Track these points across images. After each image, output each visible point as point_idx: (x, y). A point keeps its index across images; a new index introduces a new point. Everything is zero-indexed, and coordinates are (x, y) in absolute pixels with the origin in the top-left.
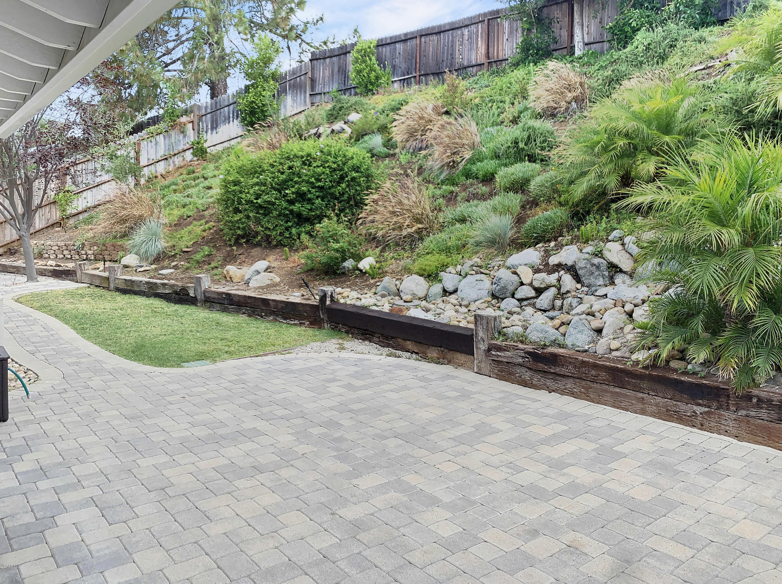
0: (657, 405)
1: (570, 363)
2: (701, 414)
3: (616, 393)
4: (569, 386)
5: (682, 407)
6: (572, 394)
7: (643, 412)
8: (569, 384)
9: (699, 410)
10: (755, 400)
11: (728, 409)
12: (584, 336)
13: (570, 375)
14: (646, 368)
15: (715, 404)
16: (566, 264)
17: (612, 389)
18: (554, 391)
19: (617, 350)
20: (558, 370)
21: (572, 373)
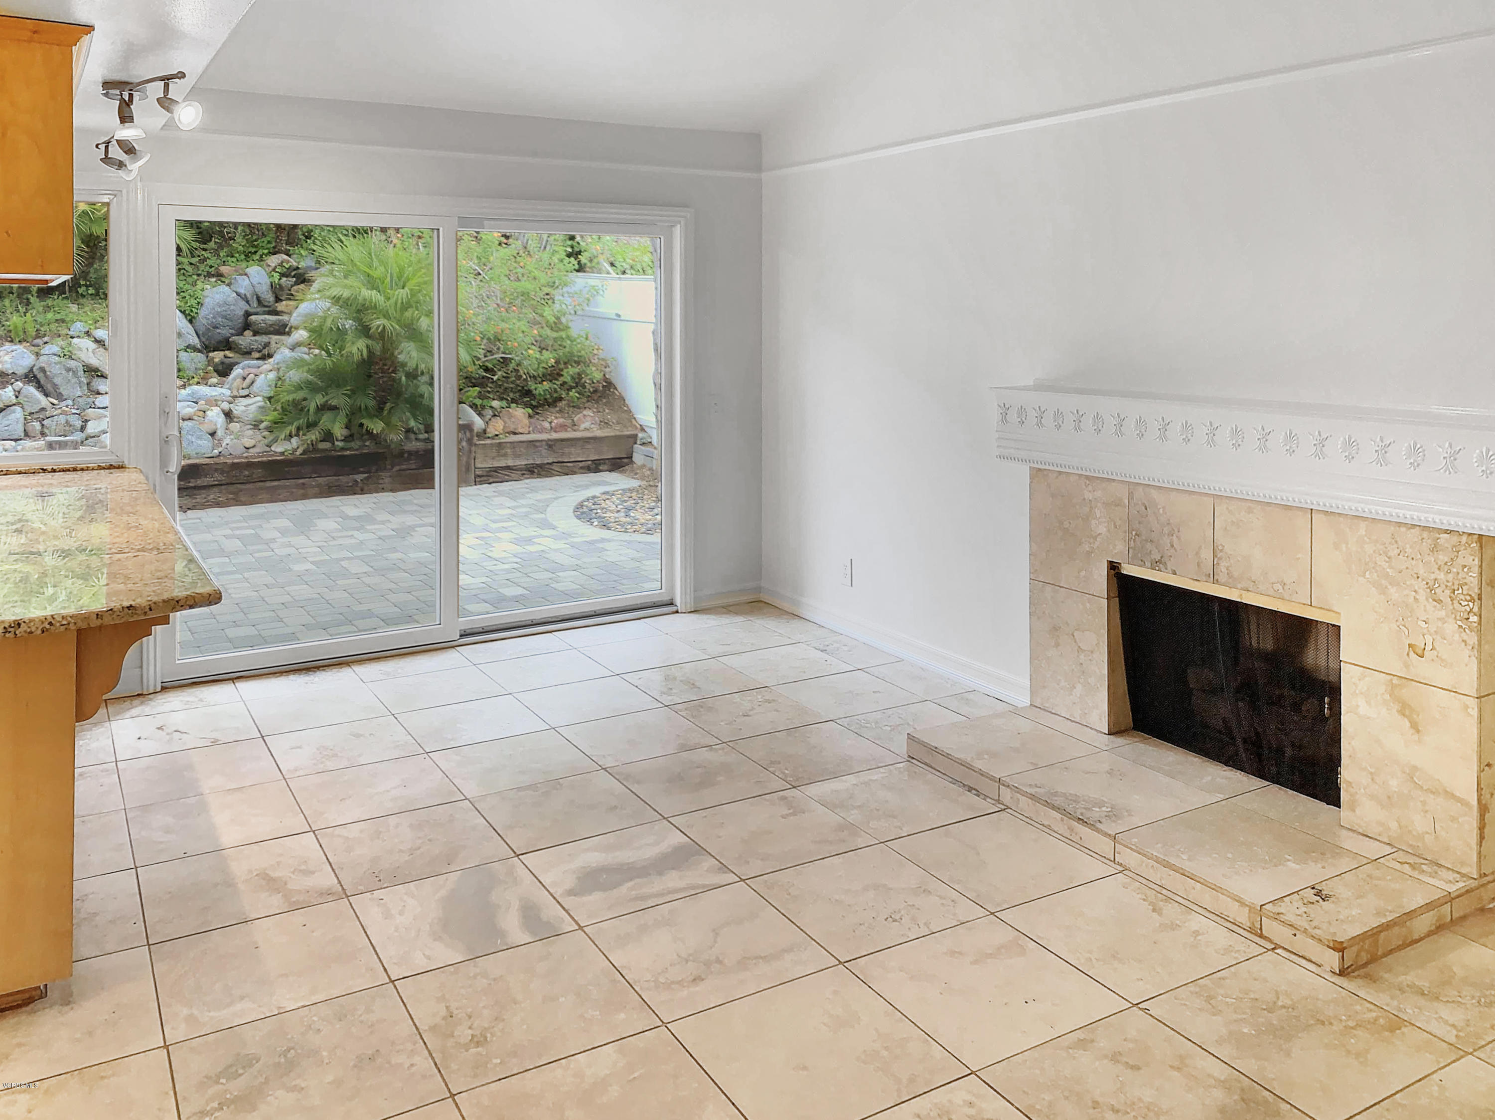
0: (319, 486)
1: (216, 470)
2: (361, 480)
3: (273, 487)
4: (212, 496)
5: (344, 479)
6: (218, 505)
7: (305, 497)
8: (213, 495)
9: (359, 477)
10: (406, 455)
11: (385, 469)
12: (206, 442)
13: (217, 483)
14: (304, 453)
15: (374, 469)
16: (13, 373)
17: (268, 484)
18: (189, 509)
19: (254, 446)
20: (199, 482)
21: (219, 481)
